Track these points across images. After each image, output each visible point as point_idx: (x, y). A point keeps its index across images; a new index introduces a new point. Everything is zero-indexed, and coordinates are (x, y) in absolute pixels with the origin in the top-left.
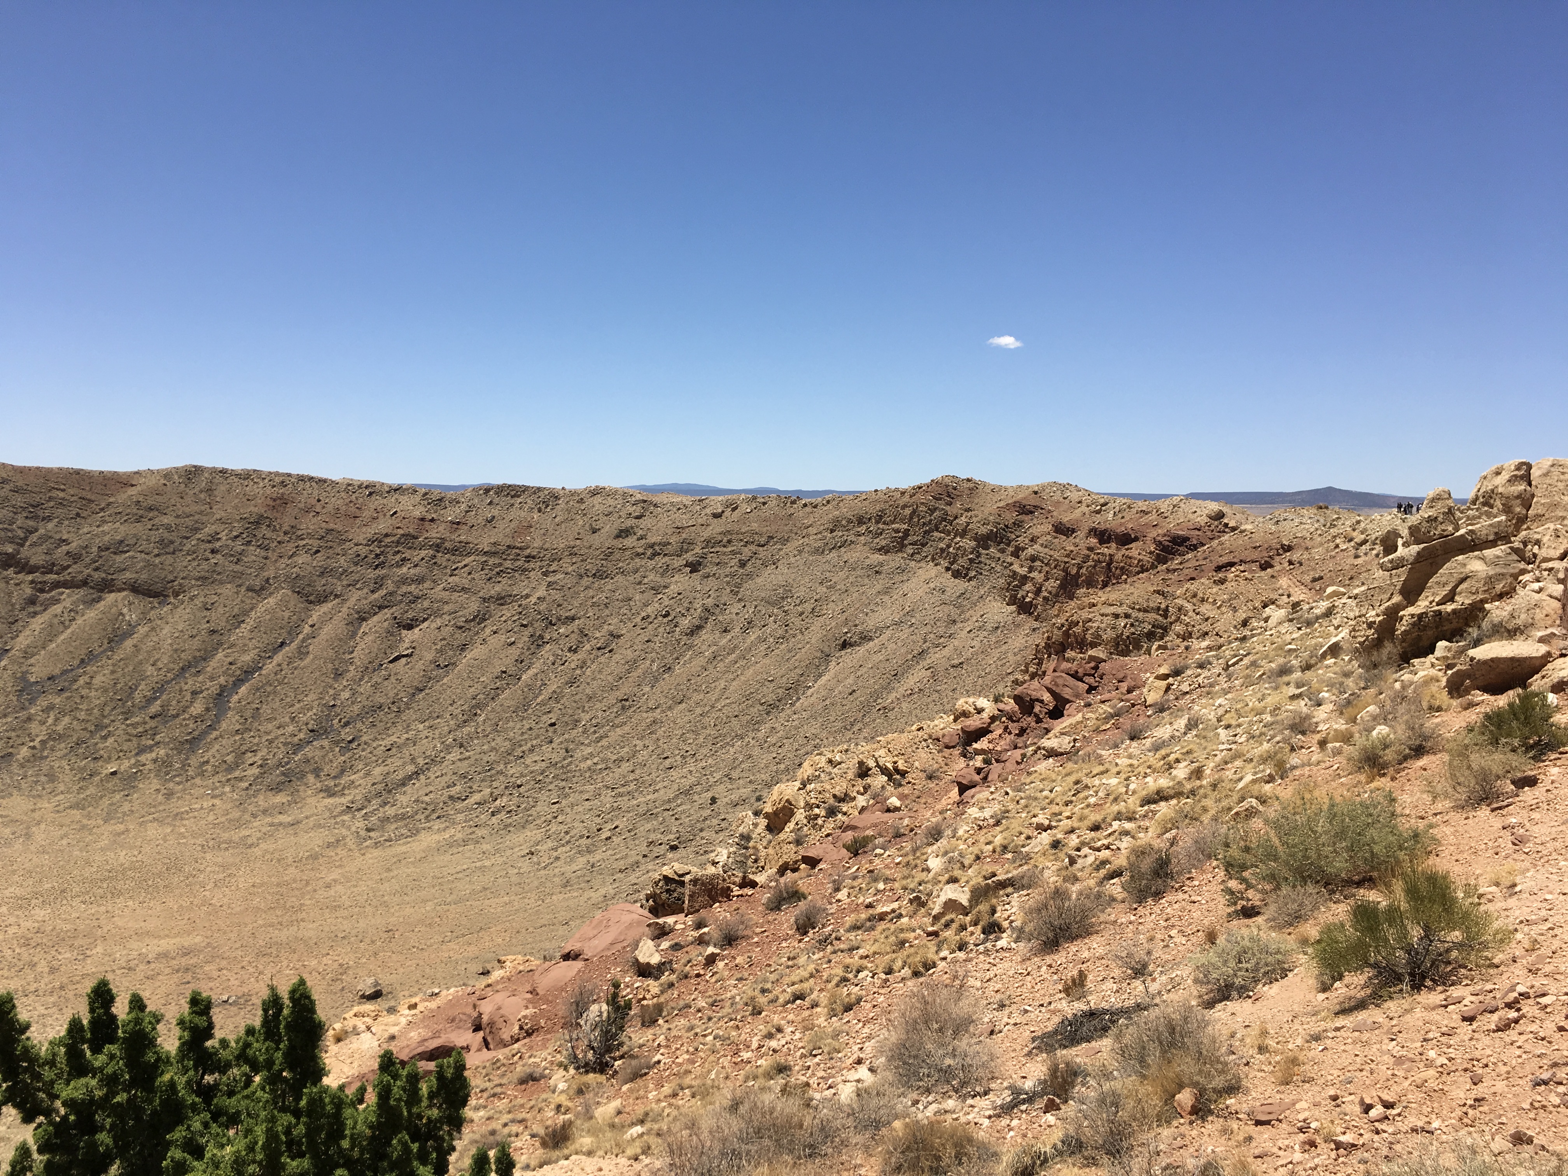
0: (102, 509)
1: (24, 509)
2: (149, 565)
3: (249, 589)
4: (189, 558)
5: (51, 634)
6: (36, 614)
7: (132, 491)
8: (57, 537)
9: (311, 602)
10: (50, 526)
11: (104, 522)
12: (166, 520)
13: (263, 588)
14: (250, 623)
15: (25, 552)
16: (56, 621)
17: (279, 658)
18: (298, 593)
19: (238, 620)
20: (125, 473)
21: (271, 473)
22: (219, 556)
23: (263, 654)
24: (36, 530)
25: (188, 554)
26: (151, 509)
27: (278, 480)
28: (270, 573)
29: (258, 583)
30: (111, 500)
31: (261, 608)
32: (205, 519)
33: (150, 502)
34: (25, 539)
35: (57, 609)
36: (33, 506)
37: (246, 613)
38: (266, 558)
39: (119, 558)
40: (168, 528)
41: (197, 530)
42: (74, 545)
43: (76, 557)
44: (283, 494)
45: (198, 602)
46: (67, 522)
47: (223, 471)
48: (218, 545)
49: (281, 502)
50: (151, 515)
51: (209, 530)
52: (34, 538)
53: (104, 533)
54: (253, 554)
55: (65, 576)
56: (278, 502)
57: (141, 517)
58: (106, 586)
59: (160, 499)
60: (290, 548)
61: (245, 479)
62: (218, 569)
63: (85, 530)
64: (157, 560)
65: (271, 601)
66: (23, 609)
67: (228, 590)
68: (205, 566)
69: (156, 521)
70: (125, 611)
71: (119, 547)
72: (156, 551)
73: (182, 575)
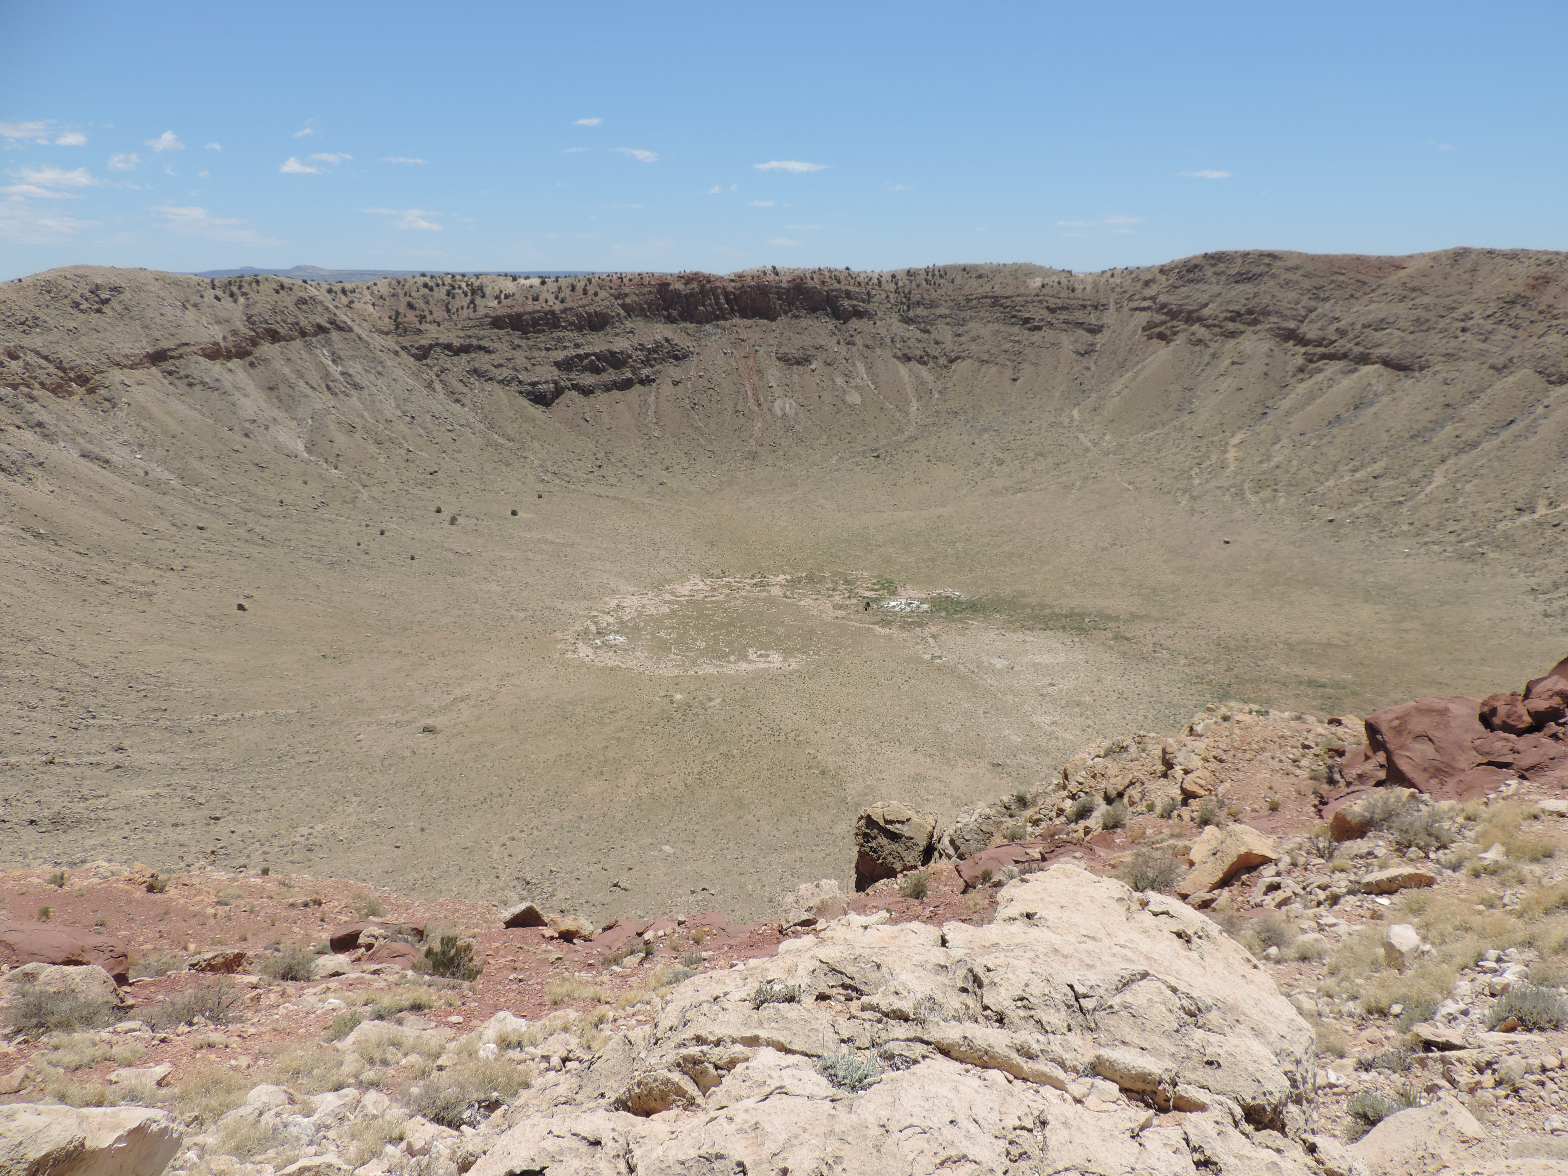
0: (1373, 291)
1: (1309, 291)
2: (1403, 341)
3: (1492, 367)
4: (1441, 335)
5: (1311, 397)
6: (1302, 380)
7: (1402, 273)
8: (1331, 315)
9: (1551, 383)
10: (1328, 305)
11: (1371, 302)
12: (1426, 300)
13: (1505, 367)
14: (1485, 398)
15: (1304, 329)
16: (1317, 387)
17: (1505, 435)
18: (1540, 373)
19: (1473, 395)
20: (1399, 258)
21: (1539, 252)
22: (1468, 334)
23: (1490, 431)
24: (1316, 309)
25: (1440, 332)
26: (1414, 290)
27: (1545, 258)
28: (1515, 352)
29: (1500, 361)
30: (1383, 282)
31: (1498, 386)
32: (1462, 298)
33: (1415, 284)
34: (1305, 317)
35: (1319, 377)
36: (1316, 288)
37: (1483, 390)
38: (1514, 337)
39: (1379, 334)
40: (1427, 308)
41: (1454, 309)
42: (1343, 322)
43: (1342, 333)
44: (1546, 273)
45: (1439, 377)
46: (1341, 303)
47: (1490, 252)
48: (1469, 324)
49: (1542, 281)
50: (1414, 295)
51: (1465, 309)
52: (1313, 316)
53: (1370, 312)
54: (1503, 333)
55: (1331, 350)
56: (1540, 281)
57: (1405, 297)
58: (1364, 359)
59: (1425, 280)
60: (1540, 328)
61: (1511, 259)
62: (1465, 346)
63: (1355, 309)
64: (1411, 337)
65: (1511, 379)
66: (1294, 376)
67: (1470, 367)
68: (1454, 343)
69: (1417, 301)
70: (1374, 381)
71: (1380, 325)
72: (1412, 329)
73: (1431, 351)
